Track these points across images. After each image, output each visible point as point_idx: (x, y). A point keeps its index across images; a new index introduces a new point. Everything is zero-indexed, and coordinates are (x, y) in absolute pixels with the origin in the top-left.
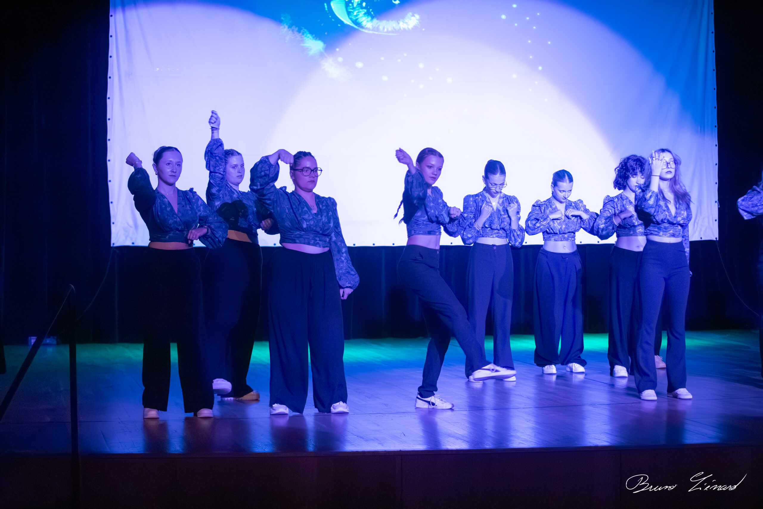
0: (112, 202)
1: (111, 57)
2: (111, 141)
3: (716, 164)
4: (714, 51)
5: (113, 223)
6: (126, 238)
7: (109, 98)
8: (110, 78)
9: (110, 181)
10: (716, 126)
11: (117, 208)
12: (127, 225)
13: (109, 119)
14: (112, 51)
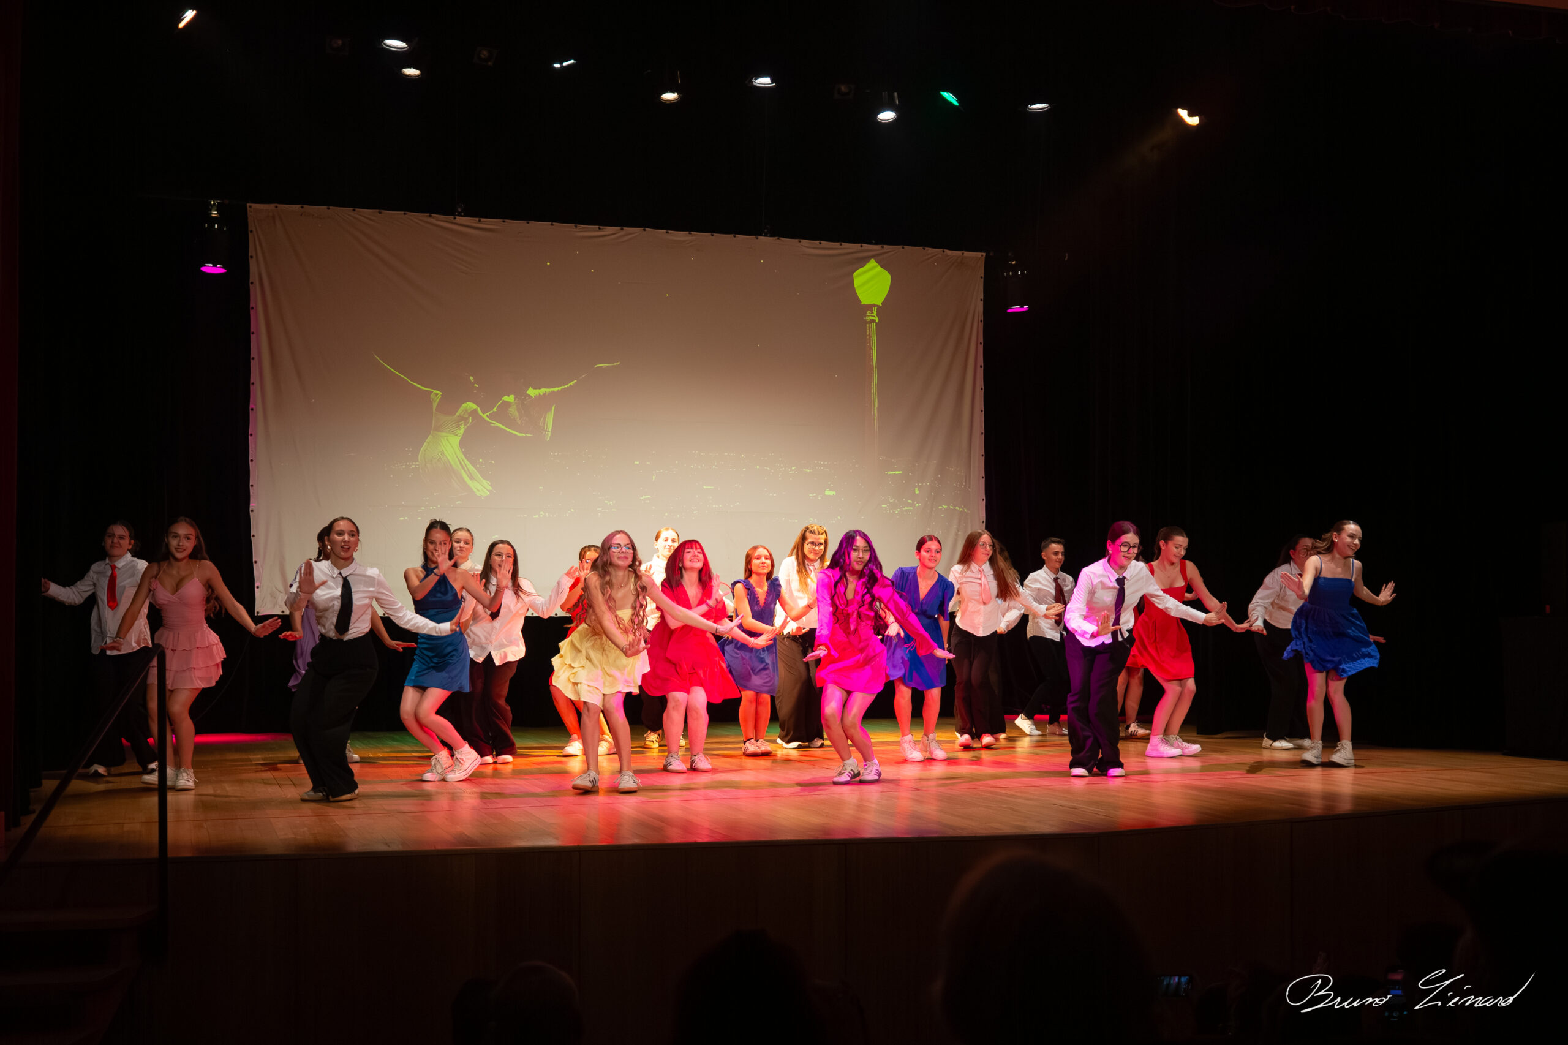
0: (256, 562)
1: (253, 384)
2: (254, 487)
3: (983, 522)
4: (982, 389)
5: (258, 587)
6: (274, 606)
7: (251, 435)
8: (252, 409)
9: (253, 536)
10: (983, 478)
11: (263, 569)
12: (274, 589)
13: (252, 461)
14: (254, 377)
